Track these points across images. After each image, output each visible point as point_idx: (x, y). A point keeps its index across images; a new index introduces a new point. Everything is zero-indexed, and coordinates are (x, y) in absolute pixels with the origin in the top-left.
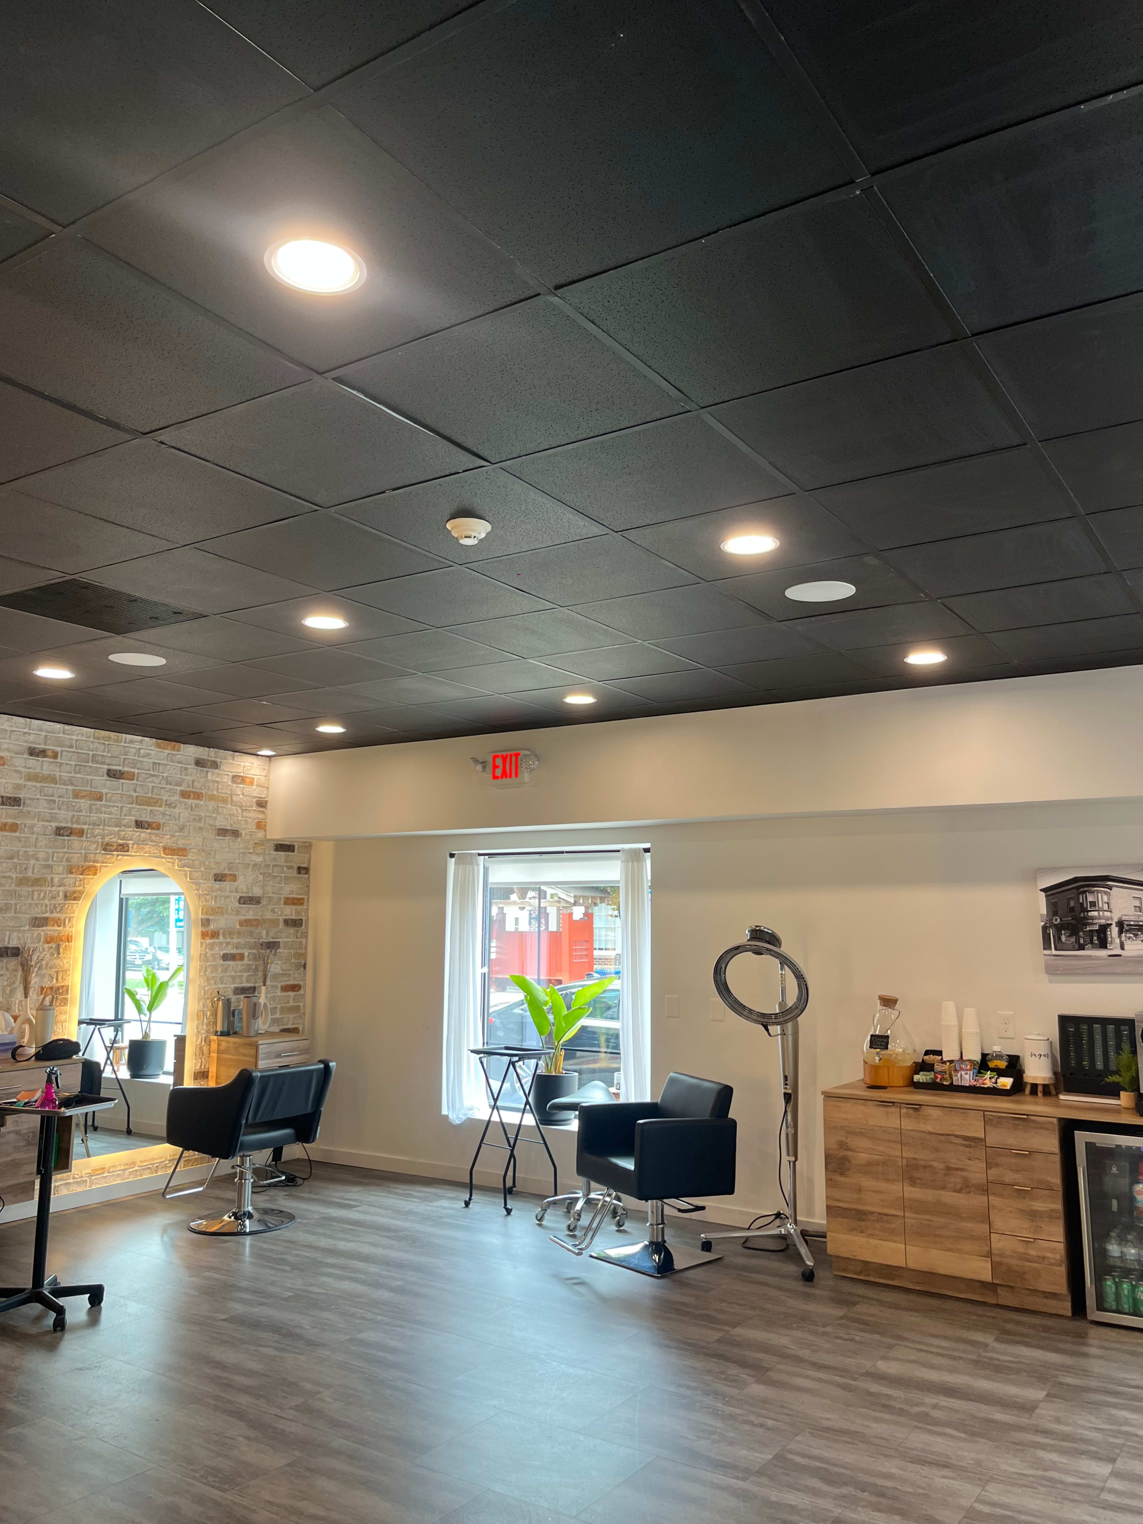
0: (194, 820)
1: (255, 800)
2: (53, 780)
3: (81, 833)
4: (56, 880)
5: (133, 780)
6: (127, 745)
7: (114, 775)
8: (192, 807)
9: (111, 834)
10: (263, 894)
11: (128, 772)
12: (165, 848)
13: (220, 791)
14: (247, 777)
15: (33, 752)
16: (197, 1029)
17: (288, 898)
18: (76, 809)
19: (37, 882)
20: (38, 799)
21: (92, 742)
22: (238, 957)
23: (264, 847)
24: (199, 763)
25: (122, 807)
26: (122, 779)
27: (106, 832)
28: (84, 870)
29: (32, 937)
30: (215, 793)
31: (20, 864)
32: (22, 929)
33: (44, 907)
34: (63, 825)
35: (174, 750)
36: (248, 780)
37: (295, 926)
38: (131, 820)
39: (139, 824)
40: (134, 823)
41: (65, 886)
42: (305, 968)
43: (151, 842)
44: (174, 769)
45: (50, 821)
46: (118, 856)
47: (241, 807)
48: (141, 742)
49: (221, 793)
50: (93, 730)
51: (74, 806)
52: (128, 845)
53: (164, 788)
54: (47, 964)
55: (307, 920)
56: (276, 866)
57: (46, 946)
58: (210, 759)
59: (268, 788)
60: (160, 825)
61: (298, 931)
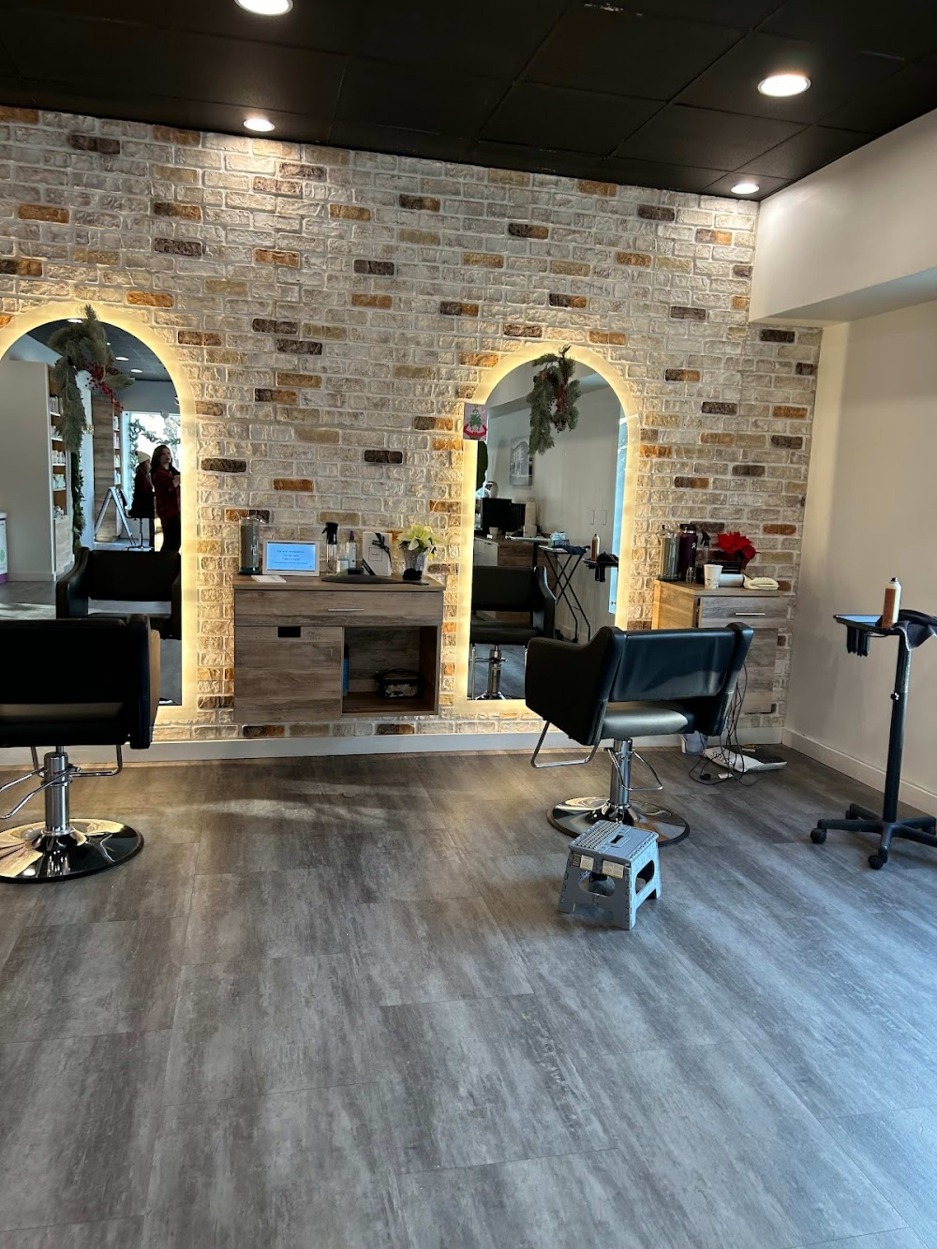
0: (637, 294)
1: (731, 266)
2: (435, 240)
3: (474, 311)
4: (443, 371)
5: (545, 237)
6: (535, 188)
7: (518, 231)
8: (633, 276)
9: (515, 312)
10: (741, 400)
11: (538, 228)
12: (592, 333)
13: (676, 253)
14: (720, 232)
15: (405, 202)
16: (637, 569)
17: (780, 408)
18: (466, 278)
19: (417, 373)
20: (415, 266)
21: (486, 186)
22: (698, 483)
23: (744, 335)
24: (645, 213)
25: (530, 276)
26: (530, 237)
27: (509, 309)
28: (479, 360)
29: (416, 441)
30: (670, 256)
31: (397, 350)
32: (403, 429)
33: (429, 405)
34: (450, 299)
35: (605, 193)
36: (721, 236)
37: (789, 446)
38: (543, 294)
39: (555, 300)
40: (547, 298)
41: (455, 379)
42: (803, 505)
43: (572, 324)
44: (606, 222)
45: (432, 295)
46: (526, 342)
47: (709, 276)
48: (556, 184)
49: (678, 256)
50: (487, 169)
51: (463, 275)
52: (539, 328)
53: (590, 249)
54: (436, 476)
55: (809, 441)
56: (763, 361)
57: (435, 453)
58: (662, 206)
59: (754, 248)
60: (585, 301)
61: (793, 454)
